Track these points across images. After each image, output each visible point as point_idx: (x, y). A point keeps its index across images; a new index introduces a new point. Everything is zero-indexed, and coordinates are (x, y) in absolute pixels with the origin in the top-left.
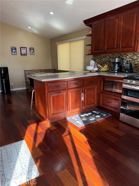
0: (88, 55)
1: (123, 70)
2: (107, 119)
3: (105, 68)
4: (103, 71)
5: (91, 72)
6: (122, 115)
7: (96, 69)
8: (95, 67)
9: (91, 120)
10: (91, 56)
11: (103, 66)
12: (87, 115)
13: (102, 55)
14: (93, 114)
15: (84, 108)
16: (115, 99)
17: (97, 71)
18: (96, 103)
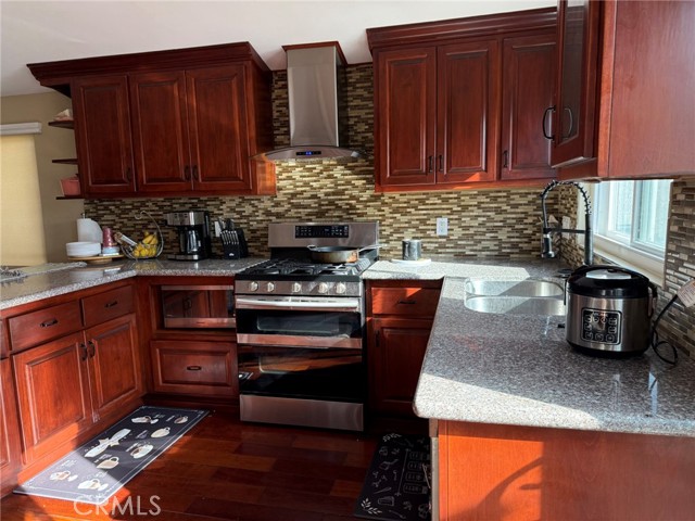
0: (68, 197)
1: (214, 250)
2: (198, 432)
3: (148, 246)
4: (141, 259)
5: (90, 263)
6: (247, 401)
7: (112, 252)
8: (104, 245)
9: (137, 456)
10: (80, 204)
11: (139, 241)
12: (114, 441)
13: (128, 201)
14: (137, 429)
15: (95, 418)
16: (213, 353)
17: (115, 261)
18: (138, 384)
